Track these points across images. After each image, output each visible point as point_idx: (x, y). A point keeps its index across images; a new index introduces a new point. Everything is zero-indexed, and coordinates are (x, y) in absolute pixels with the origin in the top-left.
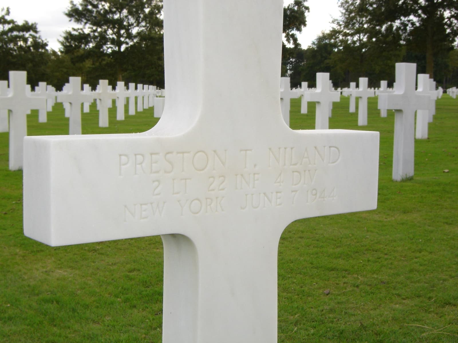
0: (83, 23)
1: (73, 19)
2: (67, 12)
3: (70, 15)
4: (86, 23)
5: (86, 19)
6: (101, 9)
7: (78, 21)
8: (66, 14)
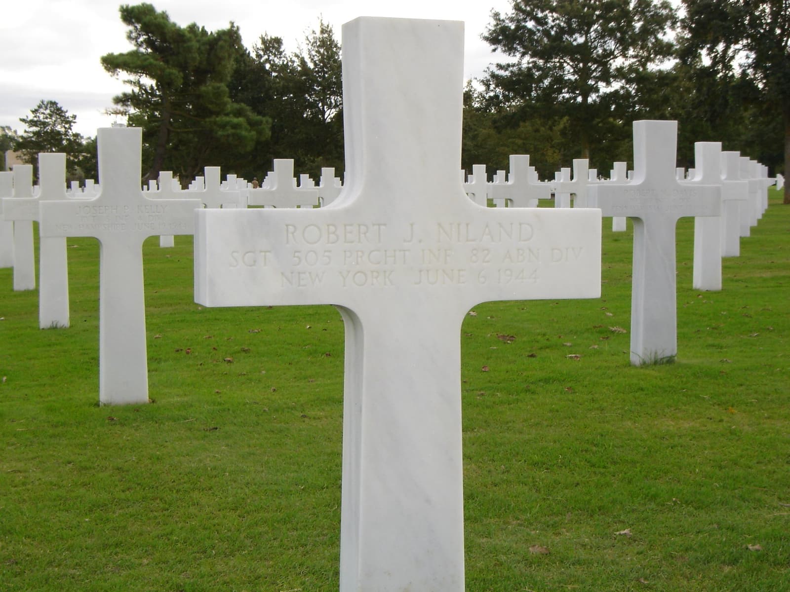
0: (518, 55)
1: (500, 48)
2: (487, 34)
3: (493, 39)
4: (523, 54)
5: (524, 47)
6: (552, 27)
7: (510, 50)
8: (486, 39)
